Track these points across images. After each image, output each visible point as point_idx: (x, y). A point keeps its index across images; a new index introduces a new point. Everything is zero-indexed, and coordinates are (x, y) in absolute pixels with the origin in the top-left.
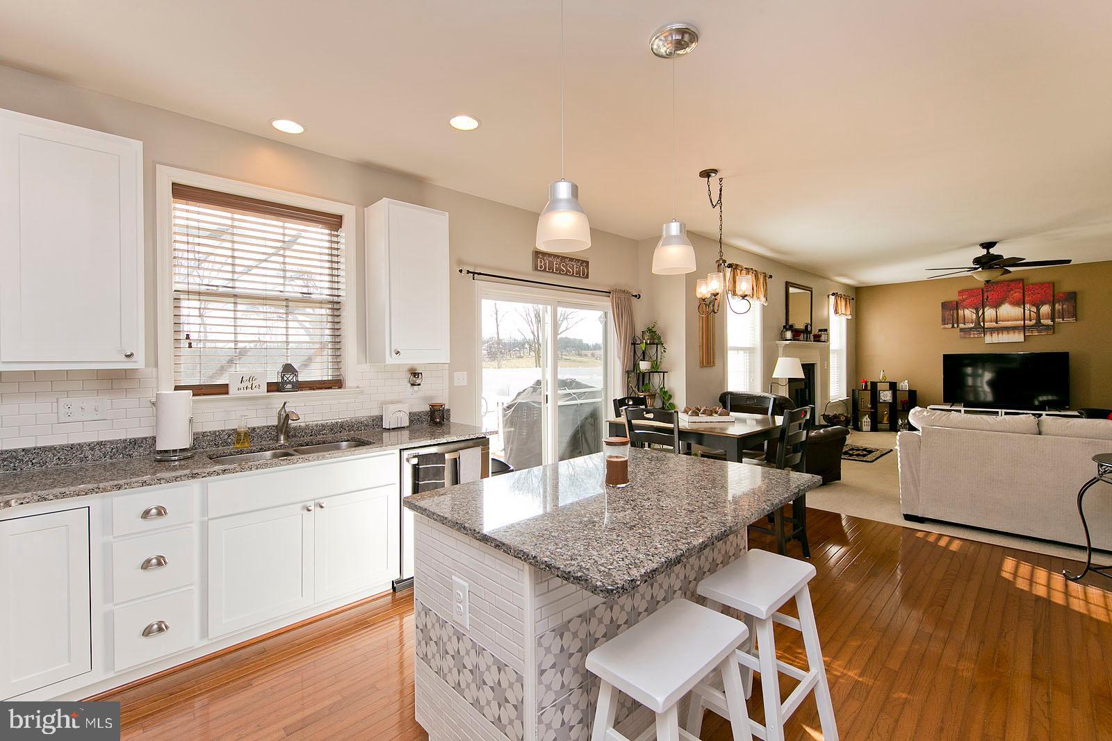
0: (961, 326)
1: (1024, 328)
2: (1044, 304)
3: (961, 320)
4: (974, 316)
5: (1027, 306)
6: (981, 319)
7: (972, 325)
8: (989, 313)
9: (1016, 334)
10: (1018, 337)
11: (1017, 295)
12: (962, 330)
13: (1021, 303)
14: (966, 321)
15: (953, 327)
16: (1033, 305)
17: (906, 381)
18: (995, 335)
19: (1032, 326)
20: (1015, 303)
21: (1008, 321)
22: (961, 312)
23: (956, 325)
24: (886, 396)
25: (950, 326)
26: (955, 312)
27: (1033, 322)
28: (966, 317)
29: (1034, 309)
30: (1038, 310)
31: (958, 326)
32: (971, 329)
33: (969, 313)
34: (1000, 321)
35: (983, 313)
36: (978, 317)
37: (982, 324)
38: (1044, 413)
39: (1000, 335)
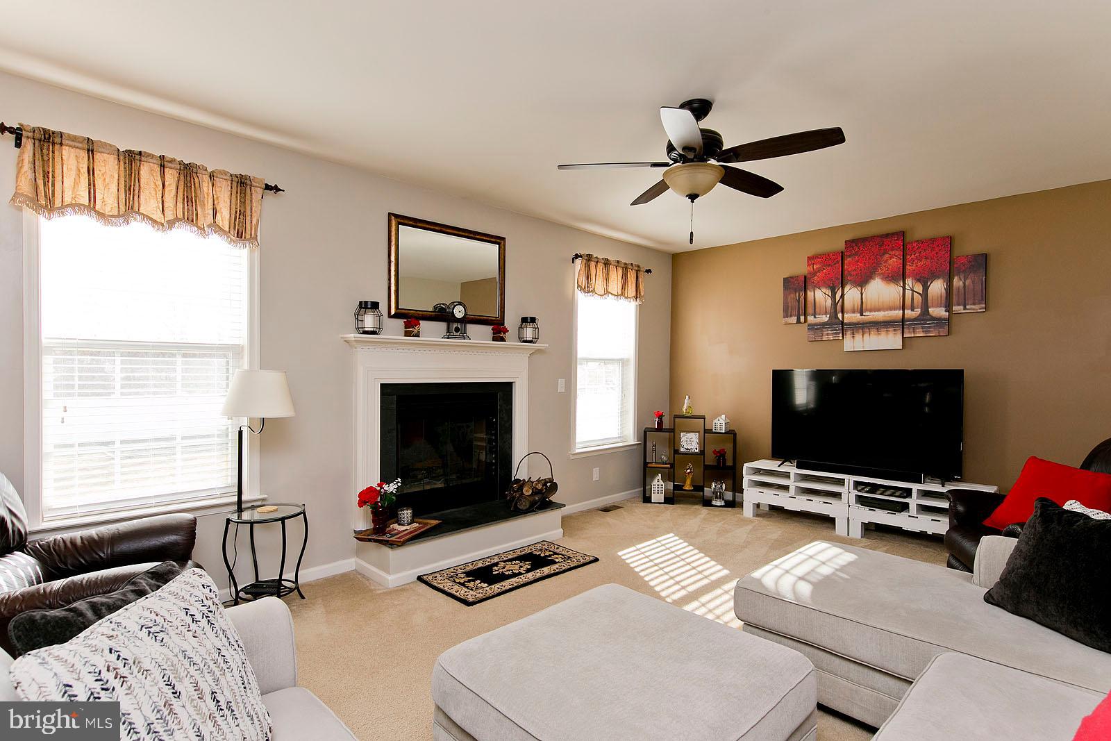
0: (811, 319)
1: (903, 323)
2: (934, 277)
3: (810, 310)
4: (829, 302)
5: (909, 282)
6: (839, 307)
7: (825, 318)
8: (852, 294)
9: (891, 335)
10: (891, 341)
11: (893, 261)
12: (812, 327)
13: (899, 276)
14: (817, 310)
15: (799, 321)
16: (918, 280)
17: (723, 416)
18: (858, 337)
19: (916, 319)
20: (891, 278)
21: (879, 310)
22: (810, 294)
23: (802, 318)
24: (690, 442)
25: (794, 320)
26: (802, 294)
27: (918, 312)
28: (817, 304)
29: (919, 288)
30: (926, 289)
31: (806, 321)
32: (823, 325)
33: (820, 296)
34: (867, 310)
35: (842, 296)
36: (835, 304)
37: (840, 316)
38: (915, 487)
39: (866, 336)
